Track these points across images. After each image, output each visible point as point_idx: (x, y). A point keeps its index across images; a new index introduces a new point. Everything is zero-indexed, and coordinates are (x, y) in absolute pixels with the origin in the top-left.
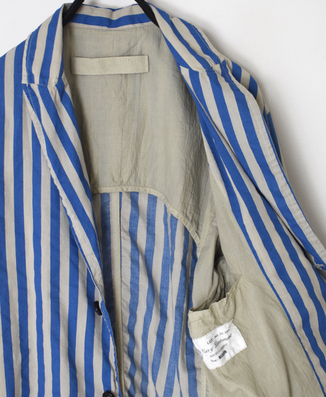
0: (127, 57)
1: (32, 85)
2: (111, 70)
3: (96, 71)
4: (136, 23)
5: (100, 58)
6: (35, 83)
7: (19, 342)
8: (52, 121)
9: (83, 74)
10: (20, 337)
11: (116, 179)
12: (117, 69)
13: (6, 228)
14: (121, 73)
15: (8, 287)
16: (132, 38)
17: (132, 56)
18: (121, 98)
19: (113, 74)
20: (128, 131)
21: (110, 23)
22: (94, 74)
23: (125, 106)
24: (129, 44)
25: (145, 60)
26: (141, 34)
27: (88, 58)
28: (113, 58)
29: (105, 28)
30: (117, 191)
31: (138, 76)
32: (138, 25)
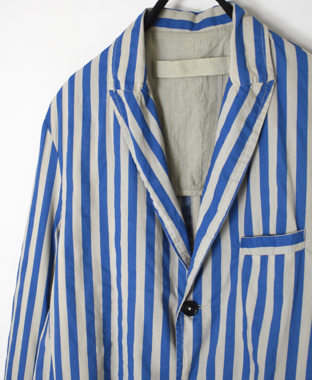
0: (208, 58)
1: (118, 91)
2: (193, 72)
3: (177, 74)
4: (218, 25)
5: (181, 61)
6: (121, 89)
7: (103, 336)
8: (140, 125)
9: (165, 77)
10: (103, 331)
11: (197, 182)
12: (198, 71)
13: (91, 227)
14: (203, 76)
15: (93, 283)
16: (213, 39)
17: (213, 57)
18: (202, 100)
19: (194, 76)
20: (209, 134)
21: (192, 26)
22: (175, 77)
23: (206, 109)
24: (210, 45)
25: (227, 61)
26: (222, 35)
27: (169, 61)
28: (194, 60)
29: (187, 31)
30: (197, 195)
31: (220, 78)
32: (220, 26)
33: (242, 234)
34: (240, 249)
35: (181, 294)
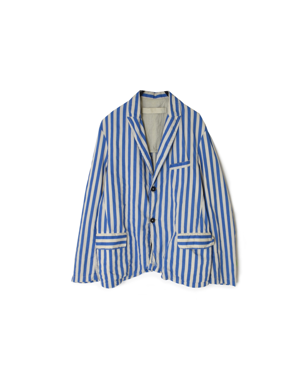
0: (159, 108)
1: (131, 117)
2: (154, 112)
5: (151, 108)
9: (145, 113)
11: (155, 148)
12: (156, 112)
14: (158, 113)
16: (161, 102)
17: (161, 107)
18: (157, 121)
20: (159, 132)
21: (154, 97)
22: (149, 113)
23: (158, 124)
24: (160, 104)
25: (166, 109)
26: (164, 101)
27: (147, 108)
28: (155, 108)
29: (152, 98)
30: (155, 152)
31: (163, 114)
32: (163, 98)
33: (170, 163)
34: (170, 168)
35: (150, 185)
